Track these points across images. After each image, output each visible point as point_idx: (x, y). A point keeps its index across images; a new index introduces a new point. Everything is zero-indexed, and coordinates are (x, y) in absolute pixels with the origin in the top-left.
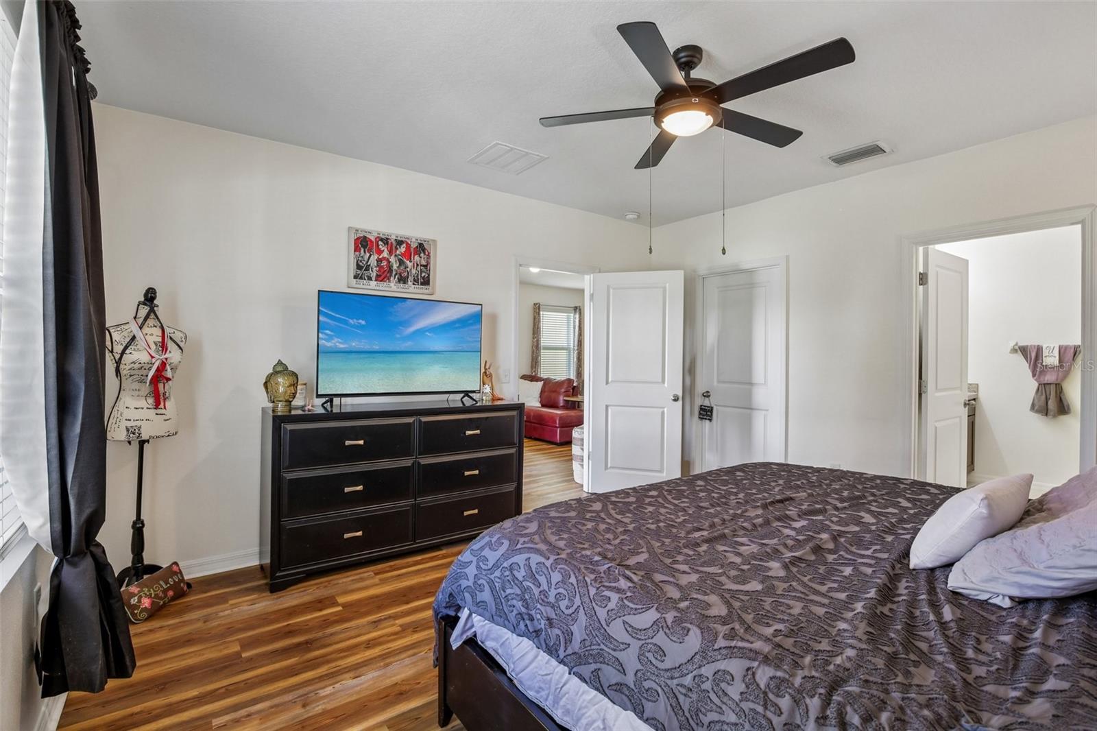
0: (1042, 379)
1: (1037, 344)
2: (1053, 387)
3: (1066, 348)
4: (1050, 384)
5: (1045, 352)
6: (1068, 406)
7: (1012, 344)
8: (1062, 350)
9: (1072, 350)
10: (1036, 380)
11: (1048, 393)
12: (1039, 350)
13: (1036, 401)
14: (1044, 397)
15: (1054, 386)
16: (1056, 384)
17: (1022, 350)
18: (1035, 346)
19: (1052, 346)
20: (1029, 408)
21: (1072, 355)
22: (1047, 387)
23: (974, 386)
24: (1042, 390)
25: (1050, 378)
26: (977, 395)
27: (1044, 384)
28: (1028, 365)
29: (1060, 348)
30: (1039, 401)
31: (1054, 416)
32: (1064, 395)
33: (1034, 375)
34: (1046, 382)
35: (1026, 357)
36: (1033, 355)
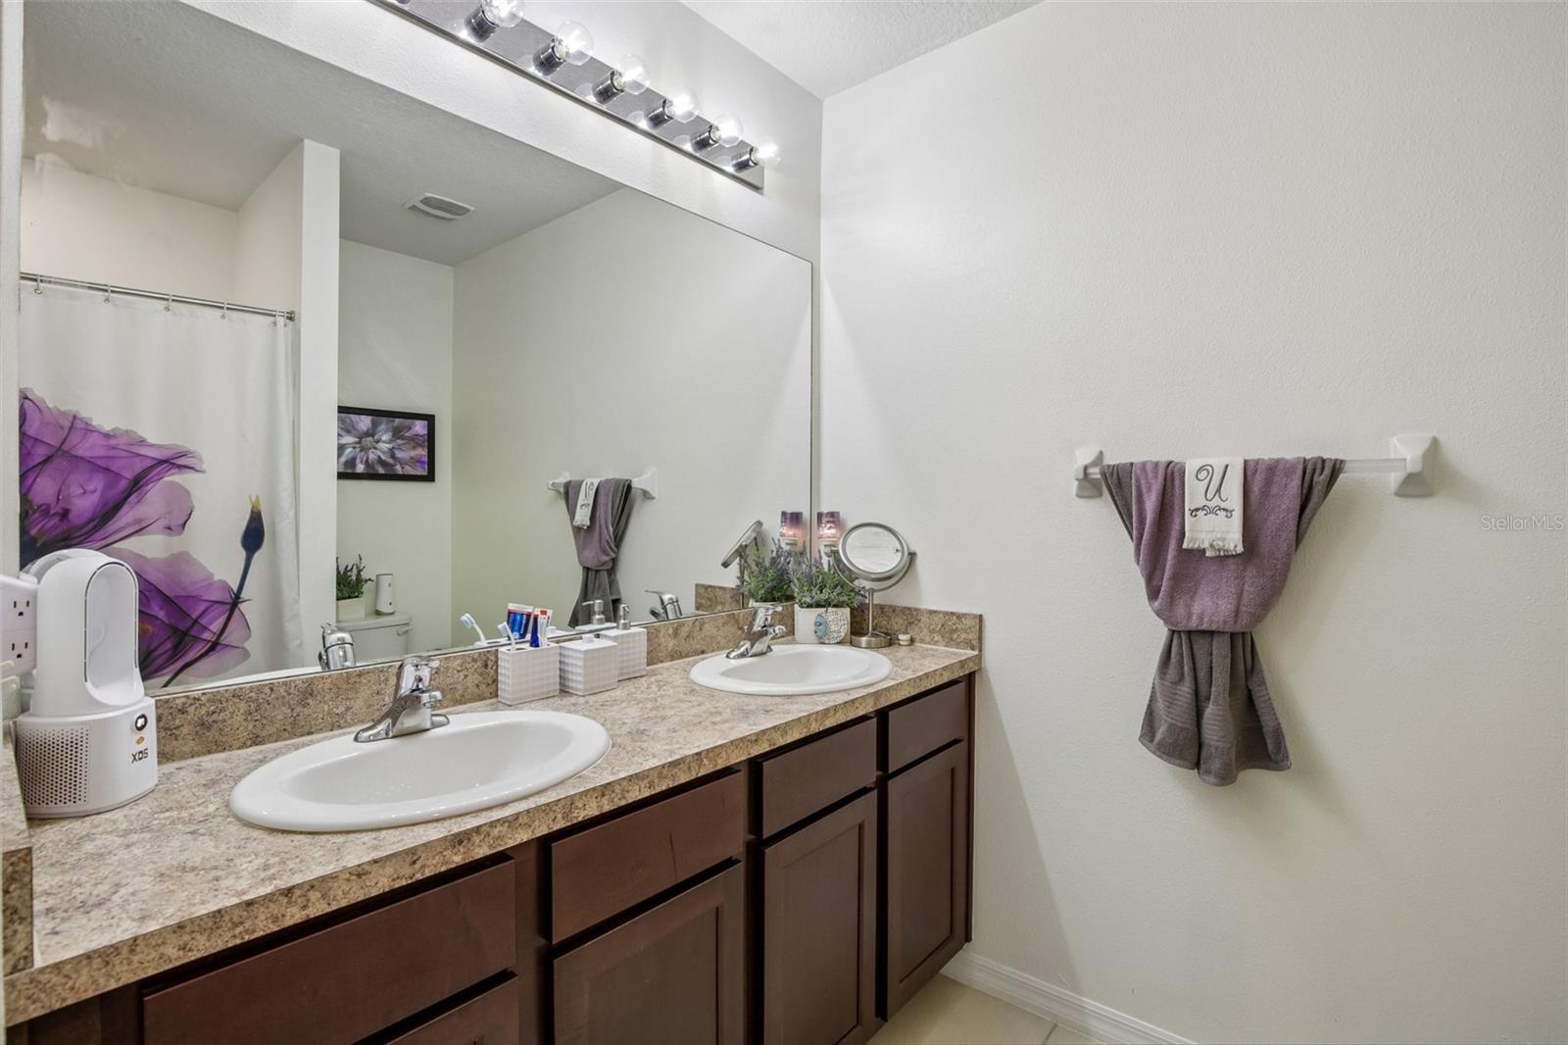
0: (1180, 610)
1: (1163, 457)
2: (1220, 649)
3: (1273, 469)
4: (1212, 633)
5: (1194, 493)
6: (1278, 734)
7: (1084, 456)
8: (1258, 480)
9: (1295, 484)
10: (1159, 614)
11: (1202, 675)
12: (1171, 479)
13: (1160, 705)
14: (1186, 689)
15: (1227, 639)
16: (1233, 635)
17: (1112, 481)
18: (1156, 464)
19: (1218, 464)
20: (1138, 732)
21: (1296, 504)
22: (1200, 647)
23: (968, 622)
24: (1181, 663)
25: (1210, 606)
26: (979, 657)
27: (1189, 633)
28: (1131, 546)
29: (1249, 470)
30: (1170, 704)
31: (1226, 778)
32: (1263, 683)
33: (1153, 593)
34: (1193, 625)
35: (1125, 514)
36: (1151, 503)
